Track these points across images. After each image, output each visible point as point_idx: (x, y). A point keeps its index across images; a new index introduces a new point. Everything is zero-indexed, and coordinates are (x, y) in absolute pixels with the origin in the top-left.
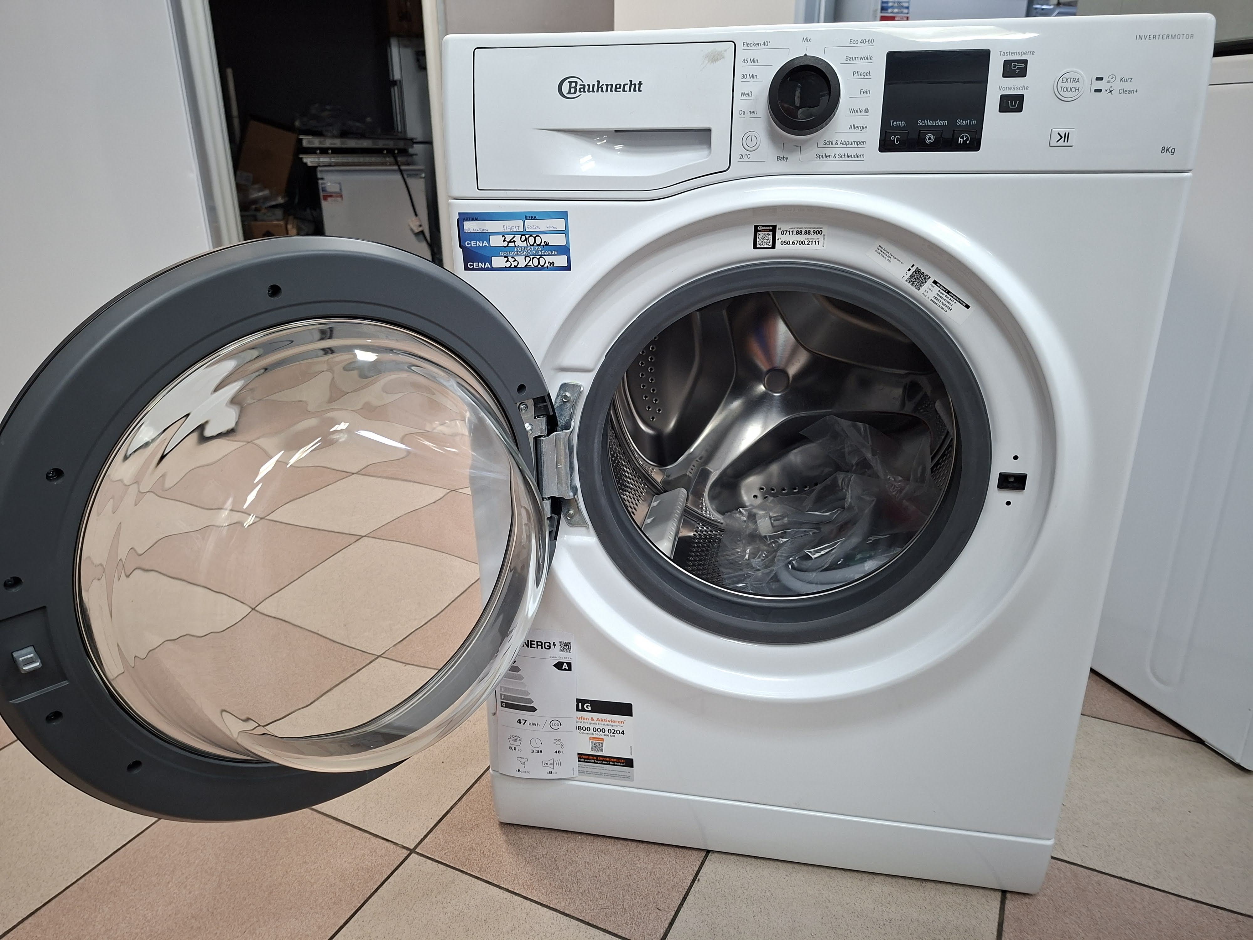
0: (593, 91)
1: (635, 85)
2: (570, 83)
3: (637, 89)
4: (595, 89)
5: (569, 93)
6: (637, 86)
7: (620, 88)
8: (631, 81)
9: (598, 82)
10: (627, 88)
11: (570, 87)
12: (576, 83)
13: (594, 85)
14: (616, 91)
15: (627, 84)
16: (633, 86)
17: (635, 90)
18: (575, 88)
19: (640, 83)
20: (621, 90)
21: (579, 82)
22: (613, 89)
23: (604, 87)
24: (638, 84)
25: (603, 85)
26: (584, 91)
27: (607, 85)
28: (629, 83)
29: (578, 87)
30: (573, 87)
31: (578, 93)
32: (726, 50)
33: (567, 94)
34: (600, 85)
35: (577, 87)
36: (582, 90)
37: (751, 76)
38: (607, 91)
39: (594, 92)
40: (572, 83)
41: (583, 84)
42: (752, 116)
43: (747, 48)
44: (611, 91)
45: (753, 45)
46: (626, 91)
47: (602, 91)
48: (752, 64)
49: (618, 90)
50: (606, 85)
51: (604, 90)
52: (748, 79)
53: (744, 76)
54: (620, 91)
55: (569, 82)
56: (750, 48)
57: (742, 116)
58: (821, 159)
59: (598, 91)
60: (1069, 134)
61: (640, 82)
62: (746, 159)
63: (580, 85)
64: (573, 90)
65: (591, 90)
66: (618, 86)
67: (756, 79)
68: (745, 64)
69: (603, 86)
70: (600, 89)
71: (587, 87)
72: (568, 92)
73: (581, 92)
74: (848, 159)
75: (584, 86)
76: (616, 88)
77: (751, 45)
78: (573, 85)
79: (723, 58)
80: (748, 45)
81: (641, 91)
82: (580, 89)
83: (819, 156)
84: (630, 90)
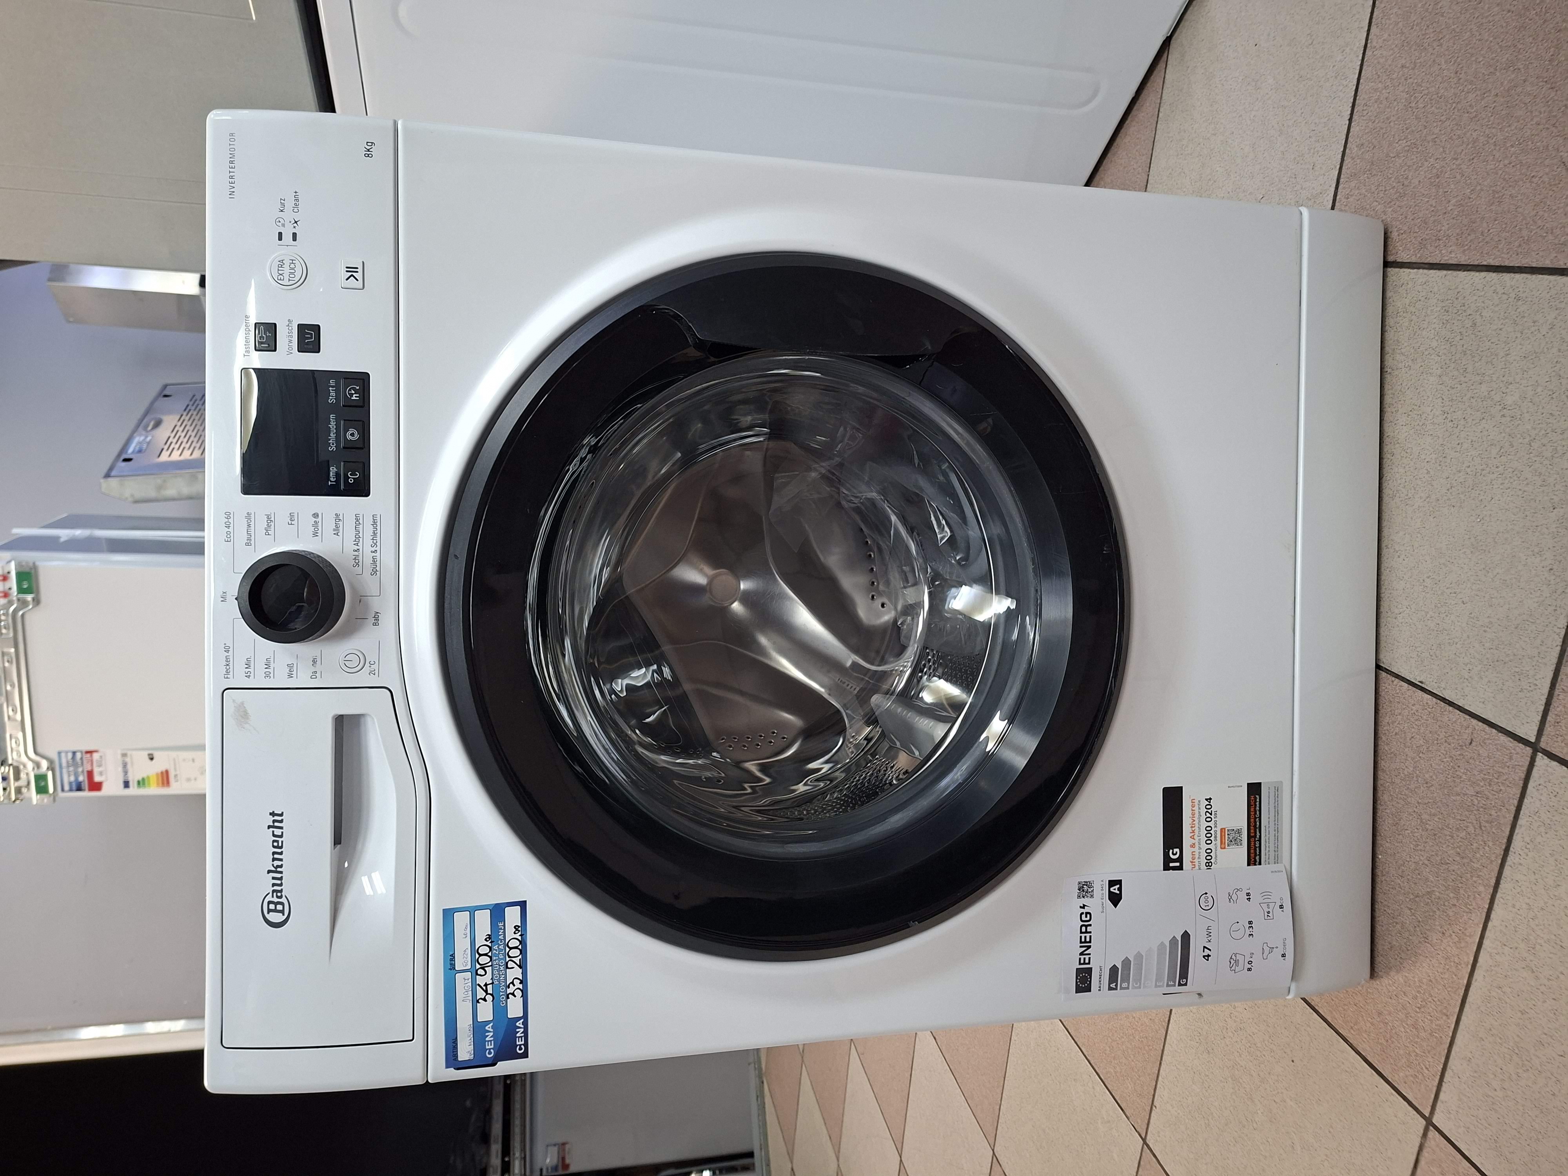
0: (281, 879)
1: (274, 821)
2: (269, 911)
3: (279, 818)
4: (279, 876)
5: (282, 912)
6: (276, 818)
7: (277, 841)
8: (269, 827)
9: (269, 872)
10: (278, 832)
11: (275, 911)
12: (269, 903)
13: (274, 878)
14: (281, 847)
15: (273, 832)
16: (276, 824)
17: (281, 821)
18: (276, 904)
19: (273, 814)
20: (280, 840)
21: (269, 898)
22: (279, 850)
23: (276, 863)
24: (273, 817)
25: (273, 865)
26: (281, 891)
27: (274, 859)
28: (271, 829)
29: (276, 900)
30: (276, 907)
31: (283, 900)
32: (234, 701)
33: (283, 915)
34: (274, 869)
35: (276, 901)
36: (279, 894)
37: (268, 666)
38: (281, 860)
39: (282, 877)
40: (270, 908)
41: (271, 894)
42: (319, 662)
43: (231, 673)
44: (281, 853)
45: (228, 665)
46: (282, 833)
47: (281, 866)
48: (252, 665)
49: (280, 845)
50: (273, 861)
51: (279, 863)
52: (271, 670)
53: (267, 675)
54: (282, 842)
55: (268, 913)
56: (231, 670)
57: (318, 675)
58: (378, 569)
59: (281, 872)
60: (347, 268)
61: (271, 814)
62: (375, 667)
63: (273, 897)
64: (279, 907)
65: (279, 882)
66: (275, 844)
67: (272, 660)
68: (252, 675)
69: (275, 866)
70: (279, 869)
71: (276, 888)
72: (281, 914)
73: (282, 896)
74: (378, 535)
75: (274, 891)
76: (278, 847)
77: (228, 668)
78: (272, 907)
79: (242, 703)
80: (228, 672)
81: (282, 813)
82: (277, 897)
83: (374, 572)
84: (281, 828)
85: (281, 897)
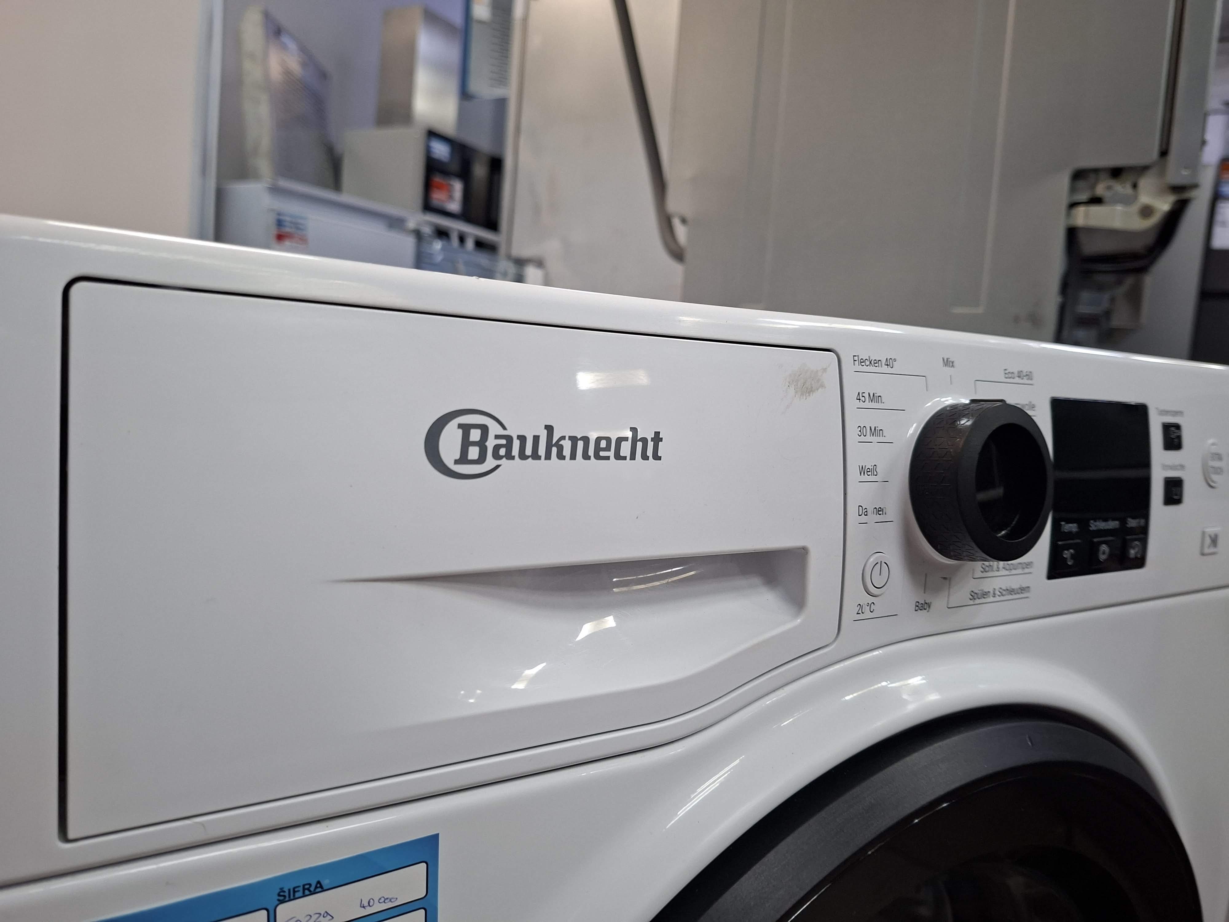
0: (535, 456)
1: (644, 441)
2: (466, 429)
3: (650, 452)
4: (542, 451)
5: (463, 459)
6: (651, 445)
7: (608, 449)
8: (634, 430)
9: (550, 429)
10: (626, 448)
11: (466, 444)
13: (536, 439)
14: (597, 457)
17: (645, 457)
18: (482, 444)
19: (657, 438)
20: (611, 454)
21: (494, 429)
22: (591, 451)
23: (567, 445)
24: (652, 439)
25: (563, 438)
26: (509, 456)
27: (574, 440)
28: (629, 434)
29: (491, 443)
30: (474, 444)
31: (490, 462)
32: (825, 370)
33: (457, 462)
34: (554, 441)
35: (487, 444)
36: (502, 452)
37: (875, 432)
38: (573, 457)
39: (539, 458)
40: (473, 432)
41: (502, 432)
42: (879, 518)
43: (861, 368)
44: (586, 456)
45: (870, 362)
46: (625, 458)
47: (561, 456)
48: (874, 405)
49: (602, 454)
50: (570, 438)
51: (567, 452)
52: (868, 437)
53: (862, 430)
54: (608, 458)
55: (460, 426)
56: (865, 369)
57: (863, 519)
59: (548, 457)
60: (1217, 535)
61: (657, 434)
62: (868, 614)
63: (497, 437)
64: (474, 453)
65: (529, 451)
66: (603, 444)
67: (881, 439)
68: (859, 404)
69: (562, 442)
70: (554, 450)
71: (516, 444)
72: (458, 457)
73: (501, 458)
75: (509, 439)
76: (598, 449)
77: (867, 363)
78: (475, 435)
79: (822, 386)
80: (862, 362)
81: (659, 458)
82: (497, 448)
83: (974, 596)
84: (633, 457)
85: (496, 456)
